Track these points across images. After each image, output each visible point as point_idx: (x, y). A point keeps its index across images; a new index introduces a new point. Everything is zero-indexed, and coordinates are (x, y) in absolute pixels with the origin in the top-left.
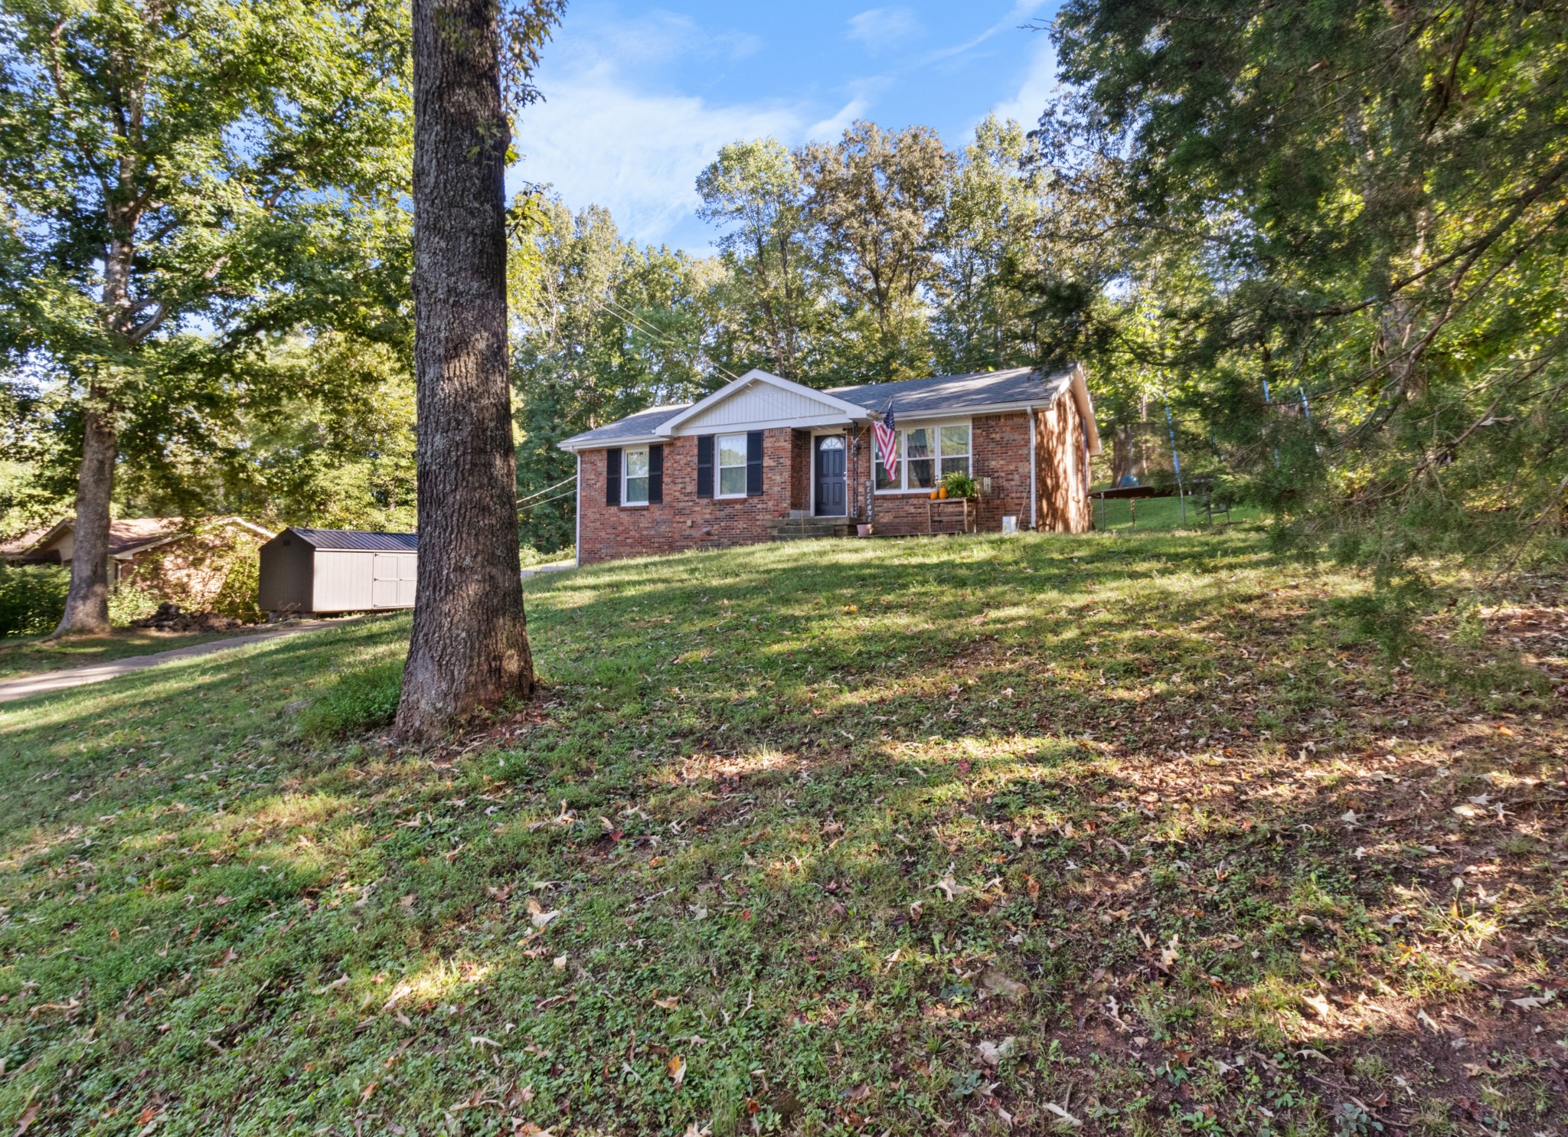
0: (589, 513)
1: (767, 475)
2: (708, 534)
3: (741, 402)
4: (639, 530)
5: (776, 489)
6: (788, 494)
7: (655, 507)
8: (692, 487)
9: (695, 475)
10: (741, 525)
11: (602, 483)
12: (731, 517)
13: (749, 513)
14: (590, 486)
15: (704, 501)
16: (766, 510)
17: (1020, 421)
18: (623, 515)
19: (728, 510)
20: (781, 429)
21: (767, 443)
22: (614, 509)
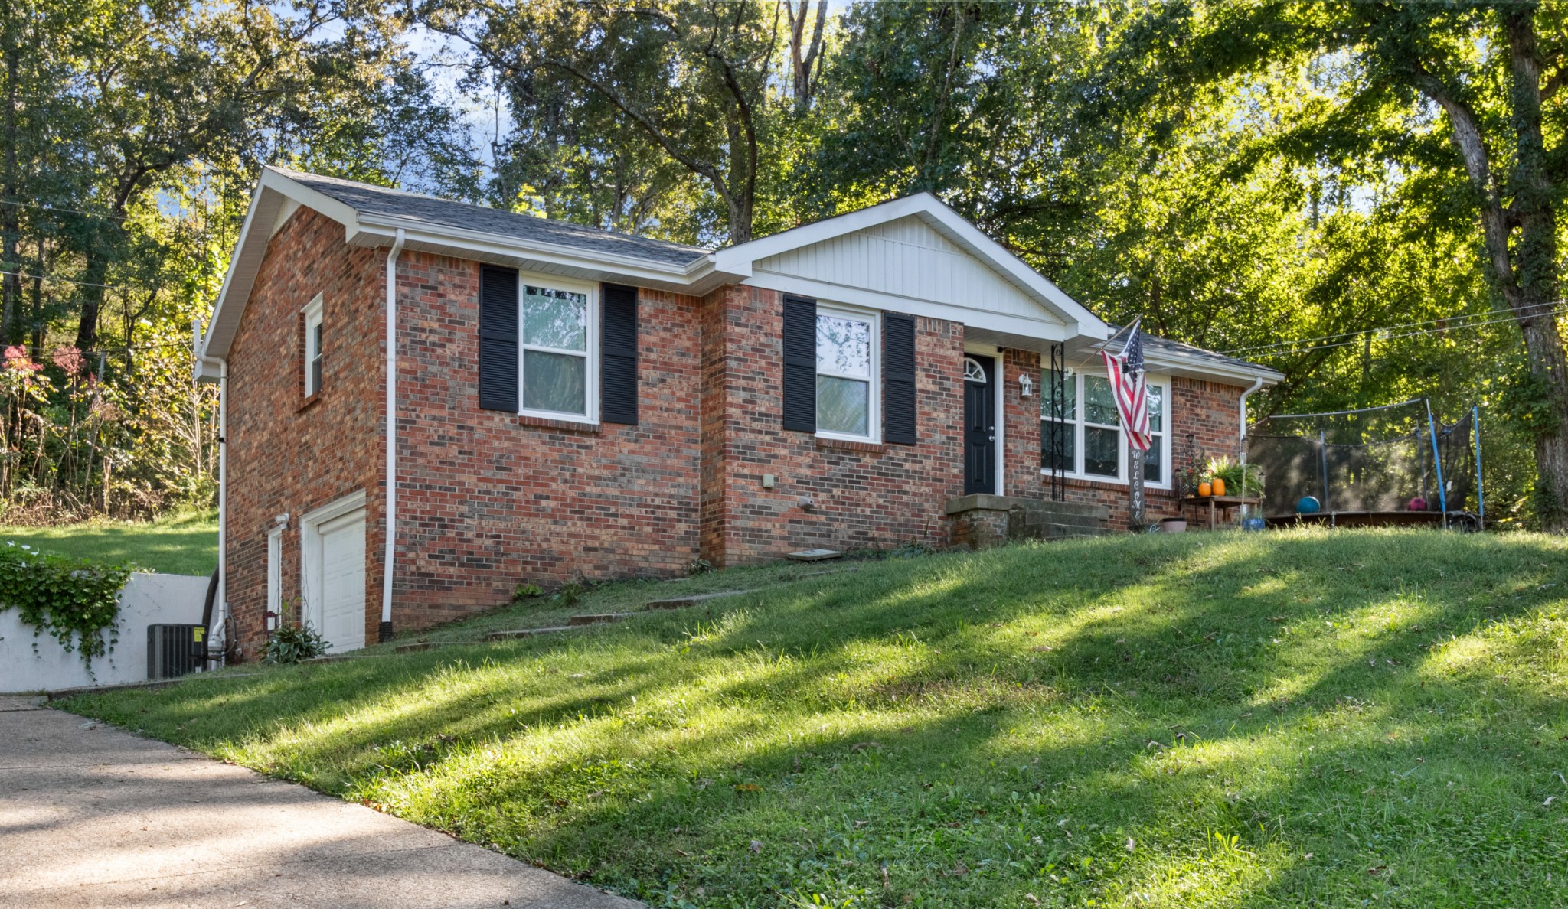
0: (424, 417)
1: (922, 407)
2: (807, 508)
3: (876, 246)
4: (573, 480)
5: (939, 437)
6: (960, 450)
7: (617, 432)
8: (771, 403)
9: (777, 377)
10: (874, 499)
11: (464, 344)
12: (854, 480)
13: (888, 476)
14: (426, 348)
15: (797, 438)
16: (920, 475)
17: (1226, 395)
18: (528, 438)
19: (846, 465)
20: (946, 323)
21: (922, 344)
22: (499, 420)
